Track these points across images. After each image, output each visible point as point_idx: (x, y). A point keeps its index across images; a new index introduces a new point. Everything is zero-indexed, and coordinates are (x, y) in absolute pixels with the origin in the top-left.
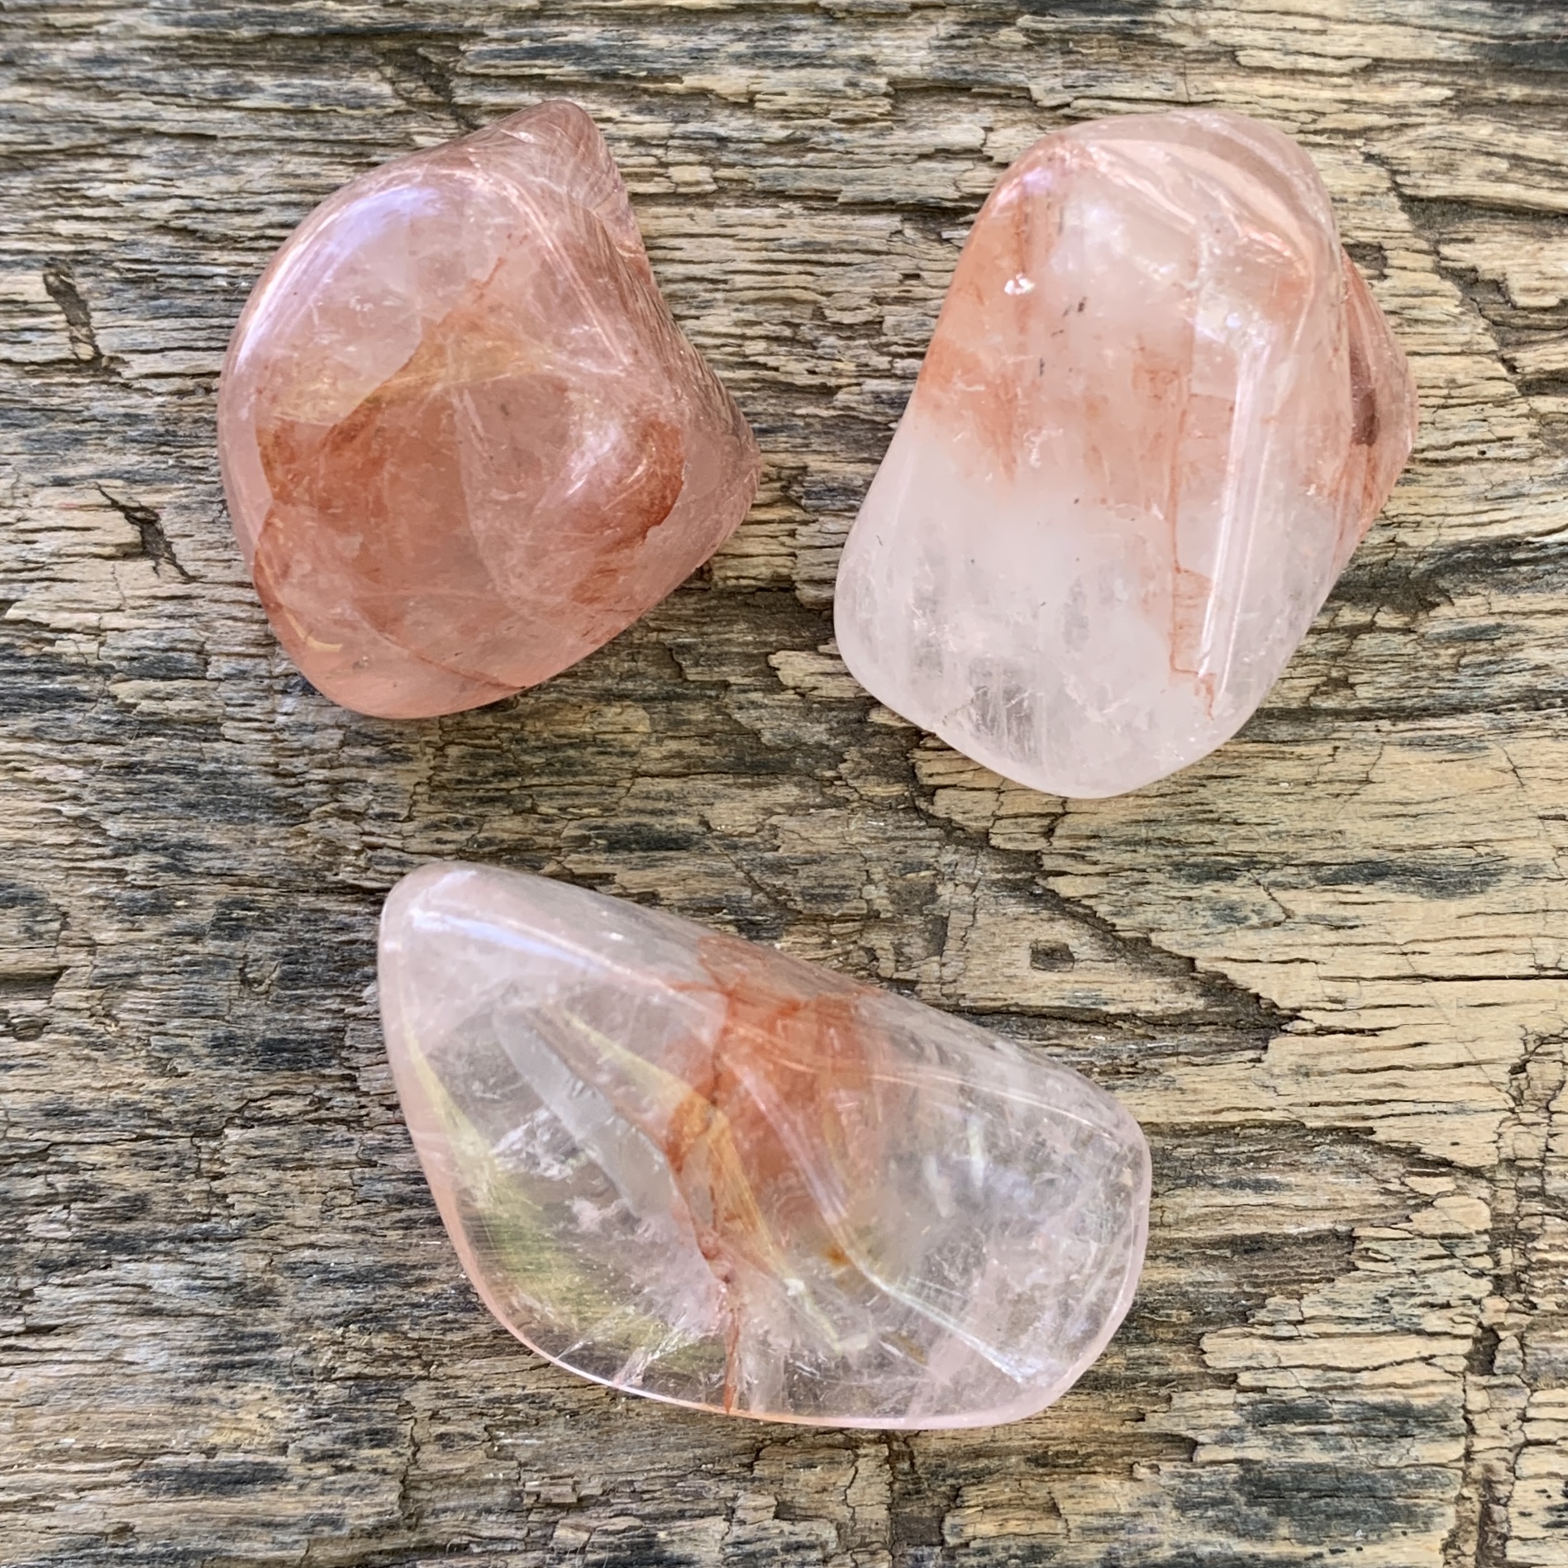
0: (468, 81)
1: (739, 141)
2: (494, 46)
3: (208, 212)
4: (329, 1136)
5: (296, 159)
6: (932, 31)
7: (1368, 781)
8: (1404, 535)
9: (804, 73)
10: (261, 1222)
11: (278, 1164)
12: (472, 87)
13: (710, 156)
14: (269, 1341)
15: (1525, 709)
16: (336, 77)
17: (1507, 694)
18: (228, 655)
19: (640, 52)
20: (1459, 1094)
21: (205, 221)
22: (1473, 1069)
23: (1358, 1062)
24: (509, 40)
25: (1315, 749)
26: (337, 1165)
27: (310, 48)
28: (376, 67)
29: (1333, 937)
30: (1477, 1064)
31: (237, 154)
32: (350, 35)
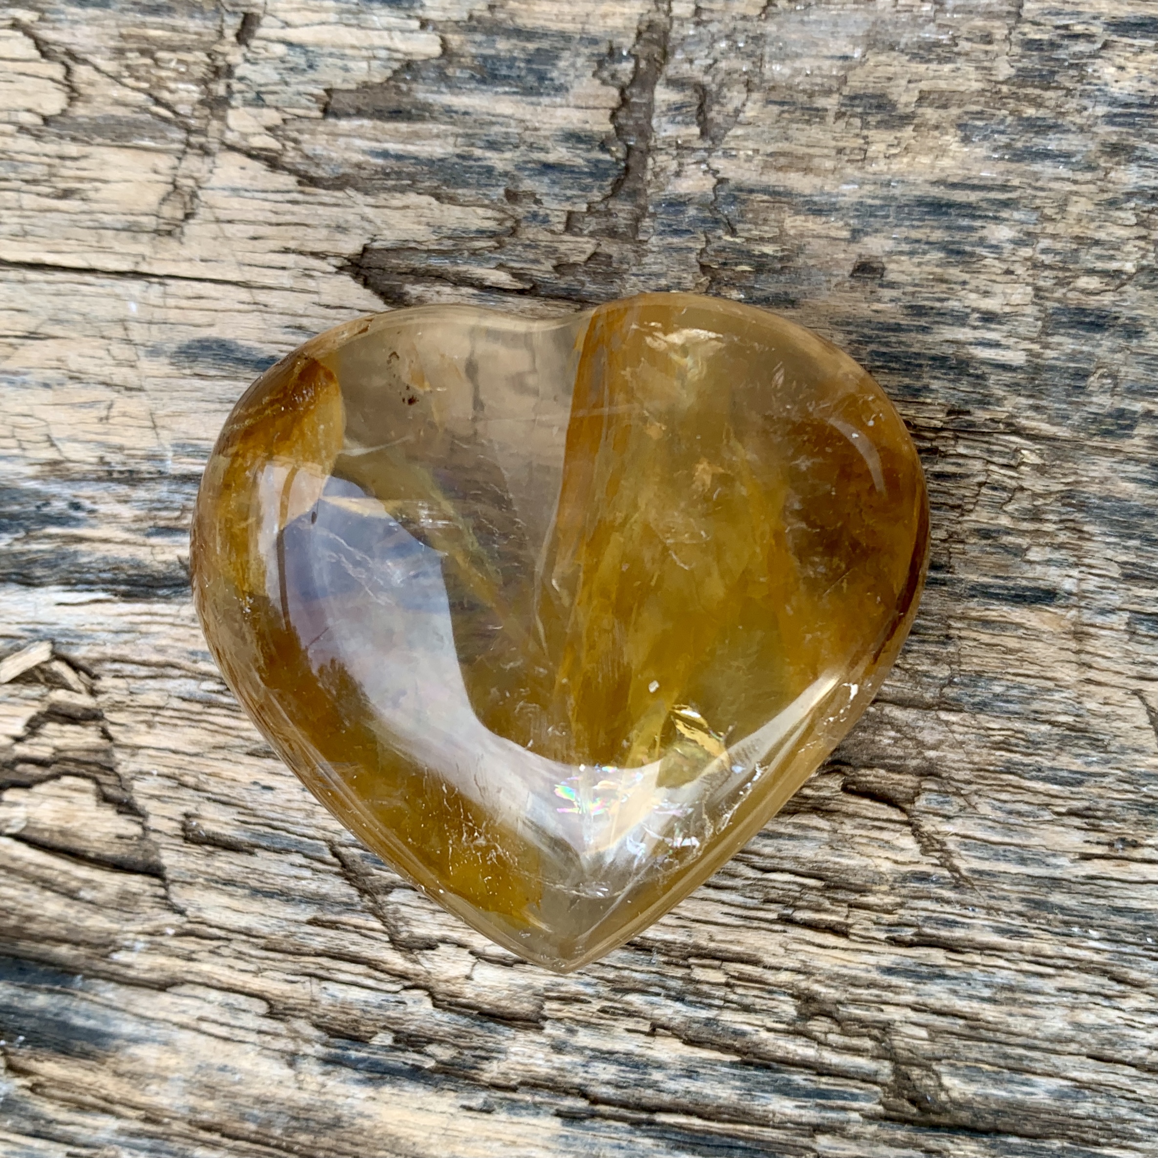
0: (880, 1079)
1: (668, 997)
2: (856, 1105)
3: (1099, 994)
4: (1058, 258)
5: (1025, 1030)
6: (503, 1067)
9: (607, 1045)
10: (1113, 203)
11: (1097, 243)
12: (876, 1073)
13: (691, 987)
14: (1110, 119)
15: (139, 472)
16: (986, 1097)
17: (151, 485)
18: (1111, 629)
19: (738, 1084)
20: (235, 203)
21: (1103, 986)
22: (222, 217)
23: (300, 232)
24: (844, 1109)
26: (1054, 236)
27: (1005, 1124)
28: (953, 1101)
29: (305, 322)
30: (218, 221)
31: (1071, 1040)
32: (972, 1131)
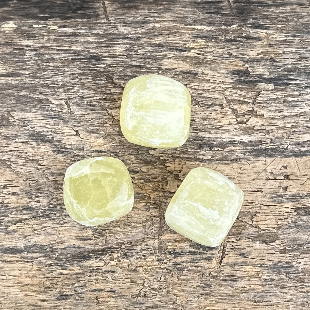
7: (216, 168)
8: (223, 139)
25: (211, 164)
